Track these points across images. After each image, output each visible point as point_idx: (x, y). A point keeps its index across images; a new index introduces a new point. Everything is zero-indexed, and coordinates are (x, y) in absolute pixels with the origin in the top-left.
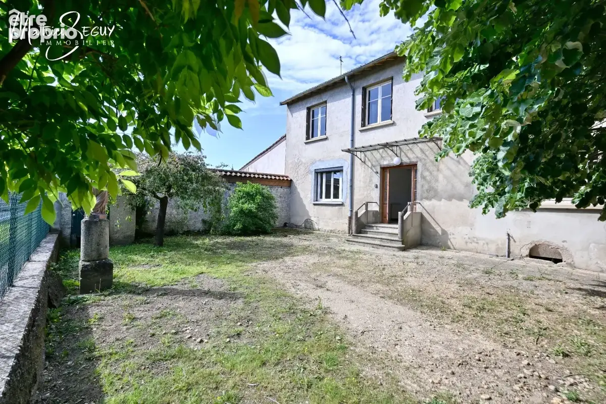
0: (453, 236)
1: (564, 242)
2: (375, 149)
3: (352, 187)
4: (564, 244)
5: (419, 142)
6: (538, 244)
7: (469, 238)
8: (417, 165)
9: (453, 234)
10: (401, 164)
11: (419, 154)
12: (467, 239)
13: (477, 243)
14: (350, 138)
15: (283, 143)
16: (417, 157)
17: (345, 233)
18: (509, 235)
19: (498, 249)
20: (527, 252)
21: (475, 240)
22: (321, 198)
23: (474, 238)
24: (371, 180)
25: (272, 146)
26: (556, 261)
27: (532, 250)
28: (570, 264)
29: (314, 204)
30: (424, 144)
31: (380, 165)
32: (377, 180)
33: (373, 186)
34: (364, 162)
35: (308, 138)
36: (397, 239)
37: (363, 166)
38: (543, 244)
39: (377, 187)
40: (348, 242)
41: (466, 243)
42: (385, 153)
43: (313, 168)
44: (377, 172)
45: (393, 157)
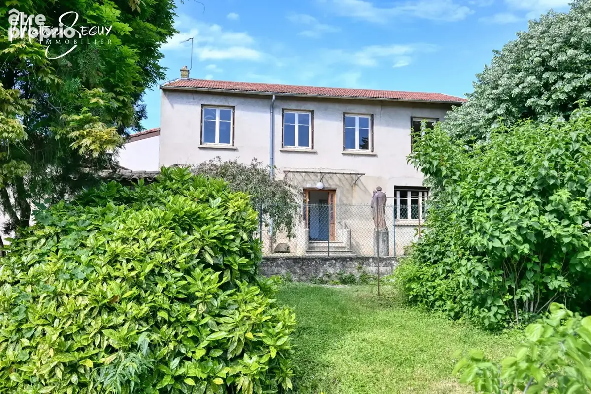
8: (336, 190)
10: (323, 188)
11: (338, 183)
14: (269, 156)
16: (337, 185)
31: (303, 187)
42: (308, 176)
45: (316, 182)
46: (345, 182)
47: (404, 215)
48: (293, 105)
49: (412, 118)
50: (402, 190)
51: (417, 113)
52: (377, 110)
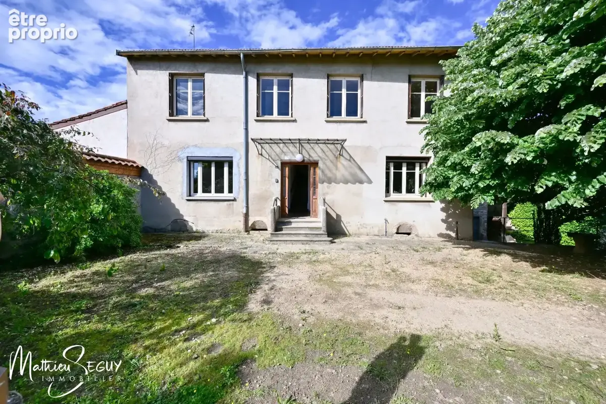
0: (350, 224)
1: (414, 221)
2: (275, 143)
3: (247, 180)
4: (414, 223)
5: (321, 143)
6: (401, 224)
7: (360, 225)
8: (318, 163)
9: (349, 223)
10: (304, 160)
11: (321, 154)
12: (359, 226)
13: (366, 228)
14: (243, 126)
15: (123, 113)
16: (319, 157)
17: (239, 232)
18: (386, 221)
19: (379, 231)
20: (396, 231)
21: (365, 225)
22: (196, 191)
23: (364, 224)
24: (270, 175)
25: (94, 113)
26: (409, 234)
27: (398, 229)
28: (417, 235)
29: (188, 200)
30: (324, 145)
31: (281, 160)
32: (277, 174)
33: (274, 181)
34: (261, 155)
35: (171, 114)
36: (321, 232)
37: (260, 159)
38: (404, 224)
39: (277, 182)
40: (272, 242)
41: (359, 228)
42: (286, 148)
43: (184, 155)
44: (278, 167)
45: (295, 154)
46: (329, 153)
47: (398, 189)
48: (269, 69)
49: (410, 77)
50: (395, 162)
51: (417, 70)
52: (368, 69)
